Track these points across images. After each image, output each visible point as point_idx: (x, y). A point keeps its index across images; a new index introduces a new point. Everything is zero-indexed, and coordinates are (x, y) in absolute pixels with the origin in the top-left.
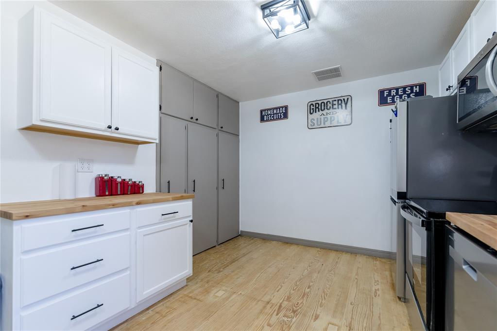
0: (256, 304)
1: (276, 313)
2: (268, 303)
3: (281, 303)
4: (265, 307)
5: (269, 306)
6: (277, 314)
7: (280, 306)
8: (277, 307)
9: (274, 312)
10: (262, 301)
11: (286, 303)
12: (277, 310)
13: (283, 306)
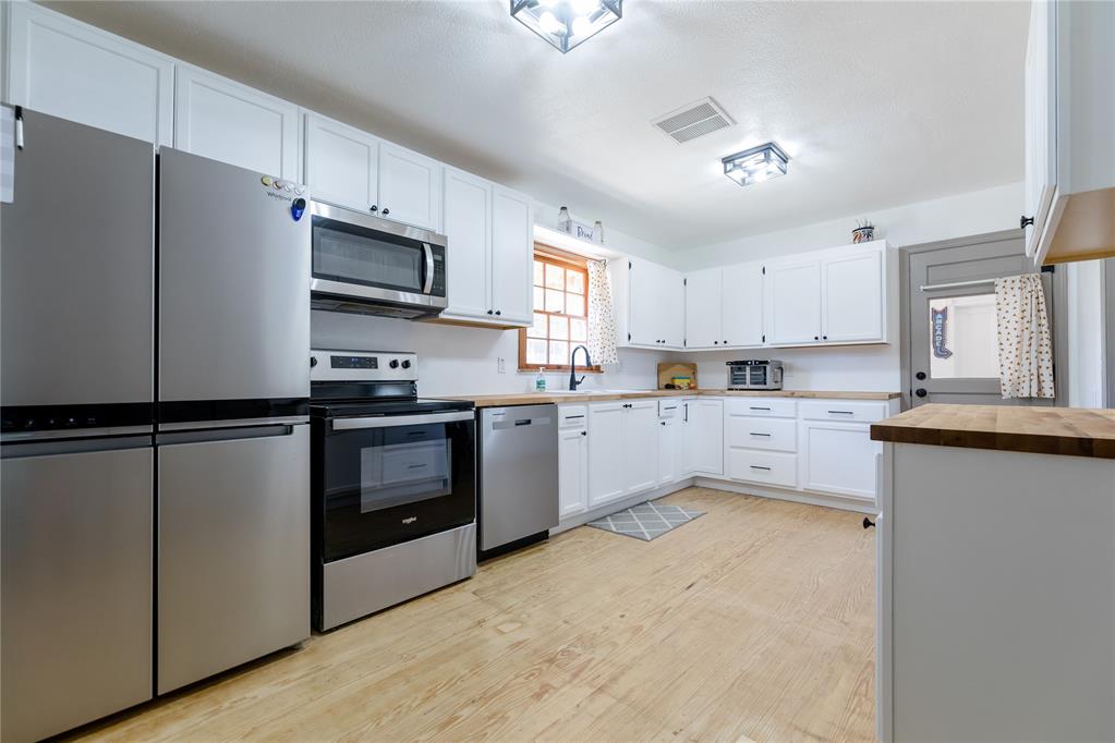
0: (632, 690)
1: (593, 663)
2: (601, 690)
3: (570, 682)
4: (614, 679)
5: (601, 681)
6: (590, 661)
7: (575, 676)
8: (583, 675)
9: (596, 665)
10: (614, 697)
11: (555, 682)
12: (587, 670)
13: (567, 676)
